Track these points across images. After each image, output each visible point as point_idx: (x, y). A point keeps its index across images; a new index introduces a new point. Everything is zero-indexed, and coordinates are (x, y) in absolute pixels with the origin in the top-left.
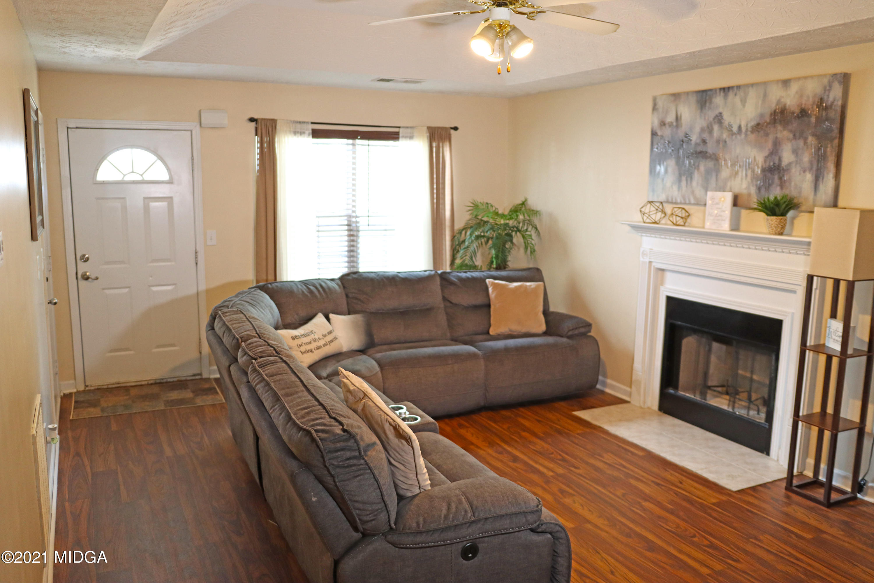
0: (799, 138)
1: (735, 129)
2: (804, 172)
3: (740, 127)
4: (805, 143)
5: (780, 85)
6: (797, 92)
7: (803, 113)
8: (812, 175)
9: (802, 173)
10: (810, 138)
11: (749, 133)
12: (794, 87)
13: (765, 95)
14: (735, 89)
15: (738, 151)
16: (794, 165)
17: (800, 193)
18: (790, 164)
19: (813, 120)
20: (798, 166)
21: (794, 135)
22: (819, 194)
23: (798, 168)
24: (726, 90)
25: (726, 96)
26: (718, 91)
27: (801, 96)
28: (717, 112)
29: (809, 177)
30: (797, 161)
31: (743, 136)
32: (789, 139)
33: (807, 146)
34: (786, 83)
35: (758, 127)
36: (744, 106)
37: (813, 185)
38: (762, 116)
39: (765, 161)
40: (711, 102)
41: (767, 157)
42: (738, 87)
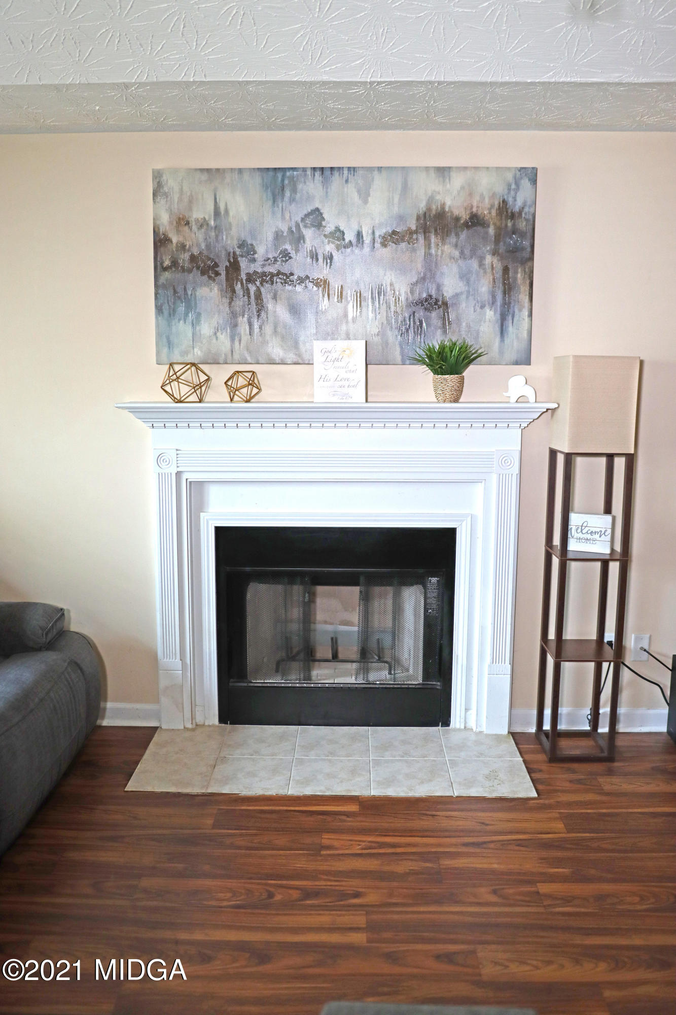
0: (471, 257)
1: (350, 236)
2: (482, 307)
3: (359, 235)
4: (481, 265)
5: (432, 174)
6: (462, 188)
7: (475, 221)
8: (495, 313)
9: (478, 309)
10: (489, 259)
11: (377, 245)
12: (457, 181)
13: (405, 188)
14: (346, 172)
15: (358, 274)
16: (464, 296)
17: (477, 337)
18: (457, 295)
19: (491, 231)
20: (471, 298)
21: (462, 253)
22: (507, 341)
23: (472, 302)
24: (325, 172)
25: (326, 183)
26: (309, 172)
27: (471, 195)
28: (309, 208)
29: (490, 314)
30: (468, 292)
31: (367, 249)
32: (452, 258)
33: (484, 269)
34: (443, 172)
35: (393, 238)
36: (366, 202)
37: (498, 329)
38: (401, 218)
39: (412, 292)
40: (294, 191)
41: (414, 284)
42: (352, 170)
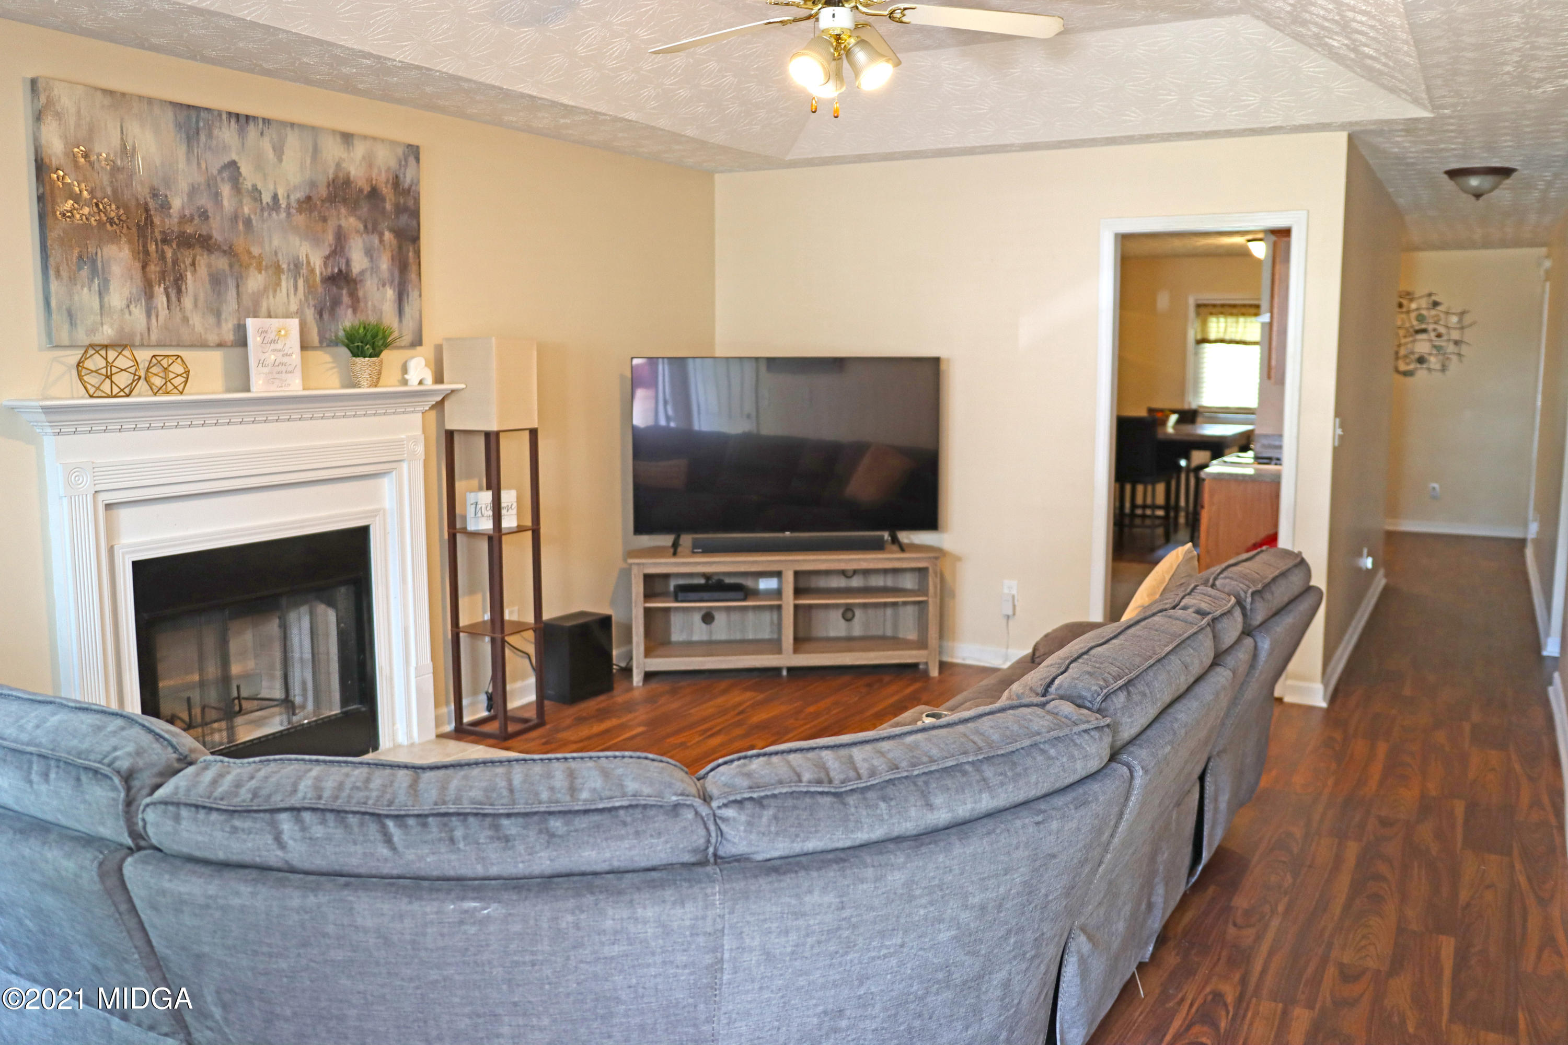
0: (373, 232)
1: (267, 198)
2: (384, 285)
3: (275, 197)
4: (381, 241)
5: (338, 139)
6: (364, 158)
7: (374, 194)
8: (394, 291)
9: (381, 288)
10: (388, 235)
11: (293, 211)
12: (360, 150)
13: (316, 151)
14: (260, 122)
15: (276, 243)
16: (369, 273)
17: (380, 318)
18: (362, 272)
19: (388, 206)
20: (374, 275)
21: (366, 227)
22: (405, 322)
23: (376, 280)
24: (242, 120)
25: (242, 132)
26: (224, 116)
27: (370, 166)
28: (226, 160)
29: (390, 293)
30: (372, 268)
31: (283, 215)
32: (357, 232)
33: (384, 246)
34: (347, 138)
35: (307, 204)
36: (280, 160)
37: (396, 306)
38: (313, 184)
39: (325, 264)
40: (210, 136)
41: (327, 258)
42: (267, 121)
